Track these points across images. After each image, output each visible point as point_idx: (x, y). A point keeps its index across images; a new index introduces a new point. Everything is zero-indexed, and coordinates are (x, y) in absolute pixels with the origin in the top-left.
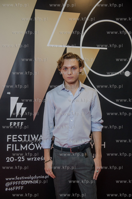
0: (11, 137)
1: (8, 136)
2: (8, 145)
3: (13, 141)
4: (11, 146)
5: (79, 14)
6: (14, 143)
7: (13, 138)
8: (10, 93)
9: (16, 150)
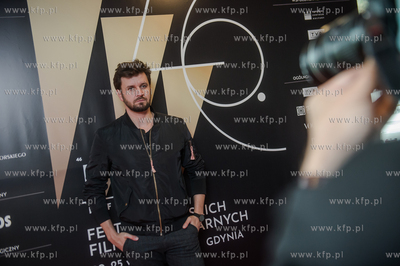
0: (95, 231)
1: (89, 231)
2: (91, 246)
3: (99, 237)
4: (97, 247)
5: (172, 15)
6: (101, 240)
7: (98, 233)
8: (80, 159)
9: (106, 251)
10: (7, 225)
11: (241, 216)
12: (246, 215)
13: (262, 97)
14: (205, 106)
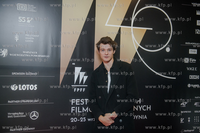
0: (75, 101)
1: (72, 100)
2: (72, 108)
3: (77, 104)
4: (75, 109)
6: (78, 106)
7: (77, 102)
8: (74, 64)
9: (79, 112)
10: (35, 89)
11: (148, 108)
12: (150, 108)
13: (168, 50)
14: (139, 49)
